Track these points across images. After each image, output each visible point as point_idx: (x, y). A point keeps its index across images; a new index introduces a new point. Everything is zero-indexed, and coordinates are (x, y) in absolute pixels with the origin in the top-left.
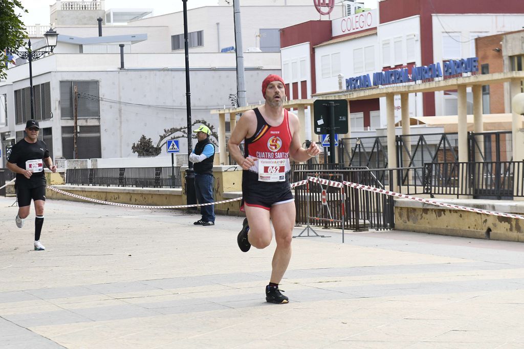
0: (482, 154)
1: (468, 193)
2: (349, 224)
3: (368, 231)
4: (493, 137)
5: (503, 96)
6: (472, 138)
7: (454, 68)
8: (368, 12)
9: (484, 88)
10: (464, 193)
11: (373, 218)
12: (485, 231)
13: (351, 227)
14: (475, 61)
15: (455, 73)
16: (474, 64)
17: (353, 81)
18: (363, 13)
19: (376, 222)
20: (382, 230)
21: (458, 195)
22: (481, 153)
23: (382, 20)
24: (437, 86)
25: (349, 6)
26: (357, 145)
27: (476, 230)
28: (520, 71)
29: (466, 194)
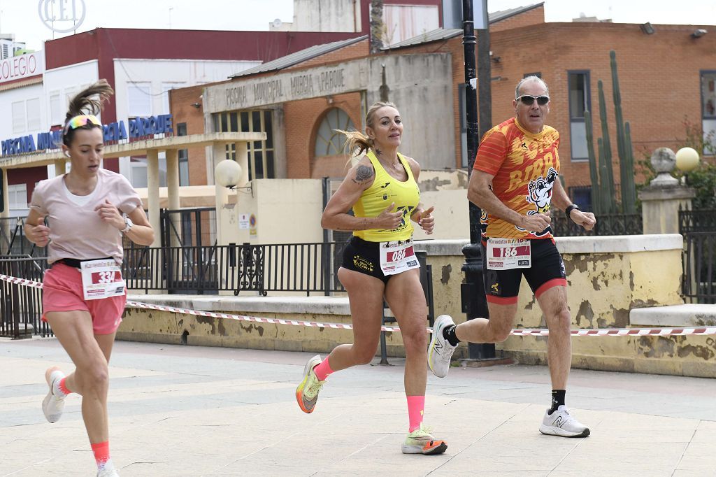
0: (178, 238)
1: (159, 287)
2: (5, 329)
3: (31, 337)
4: (193, 215)
5: (205, 163)
6: (166, 217)
7: (142, 128)
8: (30, 55)
9: (181, 154)
10: (154, 287)
11: (37, 321)
12: (181, 334)
13: (8, 334)
14: (168, 119)
15: (143, 134)
16: (168, 123)
17: (12, 143)
18: (25, 56)
19: (42, 326)
20: (50, 336)
21: (147, 289)
22: (177, 235)
23: (50, 65)
24: (121, 150)
25: (6, 46)
26: (17, 227)
27: (169, 334)
28: (224, 133)
29: (157, 288)
